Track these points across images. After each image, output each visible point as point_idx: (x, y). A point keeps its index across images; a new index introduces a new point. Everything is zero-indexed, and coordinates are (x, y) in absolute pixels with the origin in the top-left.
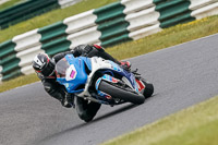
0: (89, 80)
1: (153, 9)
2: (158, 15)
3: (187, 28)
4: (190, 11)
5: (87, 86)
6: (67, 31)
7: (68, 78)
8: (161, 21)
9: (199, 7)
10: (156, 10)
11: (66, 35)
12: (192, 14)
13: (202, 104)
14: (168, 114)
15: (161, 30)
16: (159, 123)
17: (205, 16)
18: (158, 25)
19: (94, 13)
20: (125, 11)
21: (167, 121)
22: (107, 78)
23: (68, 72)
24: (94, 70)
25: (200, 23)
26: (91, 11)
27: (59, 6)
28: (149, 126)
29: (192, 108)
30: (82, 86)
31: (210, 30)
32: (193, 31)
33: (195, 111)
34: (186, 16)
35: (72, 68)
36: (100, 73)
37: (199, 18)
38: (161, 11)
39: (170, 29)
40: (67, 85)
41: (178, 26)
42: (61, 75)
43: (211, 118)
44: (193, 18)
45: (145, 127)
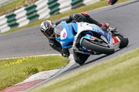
0: (76, 39)
7: (62, 38)
22: (88, 37)
23: (62, 34)
35: (64, 31)
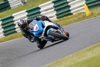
1: (53, 10)
2: (55, 12)
3: (69, 18)
4: (70, 11)
5: (43, 33)
6: (14, 20)
7: (35, 30)
8: (57, 15)
9: (74, 9)
10: (55, 10)
11: (13, 21)
12: (71, 12)
13: (76, 53)
14: (60, 58)
15: (57, 19)
16: (56, 63)
17: (77, 13)
18: (56, 17)
19: (26, 11)
20: (40, 11)
21: (59, 61)
22: (52, 29)
23: (35, 28)
24: (46, 26)
25: (75, 16)
26: (25, 11)
27: (10, 8)
28: (51, 63)
29: (71, 55)
30: (41, 33)
31: (79, 19)
32: (72, 19)
33: (73, 57)
34: (68, 13)
35: (36, 25)
36: (48, 27)
37: (74, 14)
38: (57, 10)
39: (61, 19)
40: (34, 33)
41: (65, 17)
42: (32, 29)
43: (80, 60)
44: (72, 14)
45: (49, 64)
